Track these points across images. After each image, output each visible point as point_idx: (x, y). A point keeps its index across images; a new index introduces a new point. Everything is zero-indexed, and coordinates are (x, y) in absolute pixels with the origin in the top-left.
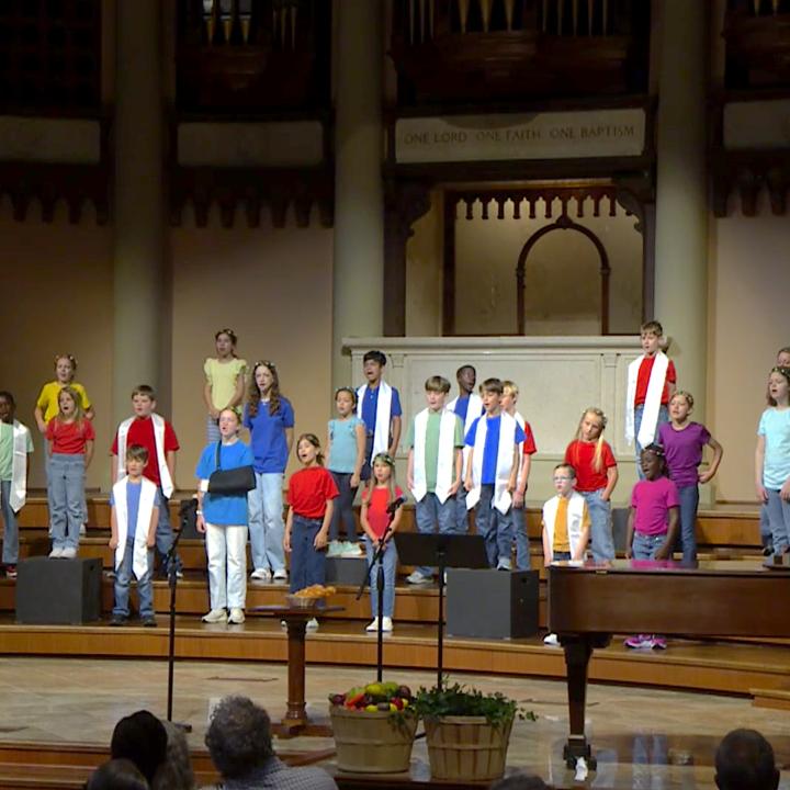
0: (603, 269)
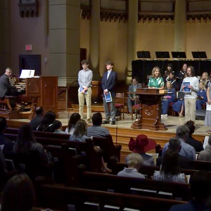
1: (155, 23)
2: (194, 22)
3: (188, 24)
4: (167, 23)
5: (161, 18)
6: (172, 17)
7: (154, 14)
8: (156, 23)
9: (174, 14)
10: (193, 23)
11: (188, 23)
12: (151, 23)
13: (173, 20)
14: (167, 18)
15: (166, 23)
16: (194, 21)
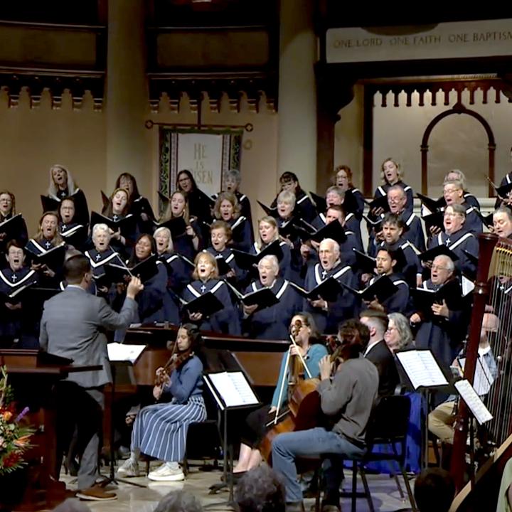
0: (489, 145)
1: (31, 105)
2: (178, 109)
3: (156, 112)
4: (78, 107)
5: (57, 87)
6: (98, 89)
7: (30, 71)
8: (36, 105)
9: (104, 76)
10: (173, 109)
11: (155, 109)
12: (17, 104)
13: (101, 96)
14: (77, 88)
15: (74, 106)
16: (178, 103)
